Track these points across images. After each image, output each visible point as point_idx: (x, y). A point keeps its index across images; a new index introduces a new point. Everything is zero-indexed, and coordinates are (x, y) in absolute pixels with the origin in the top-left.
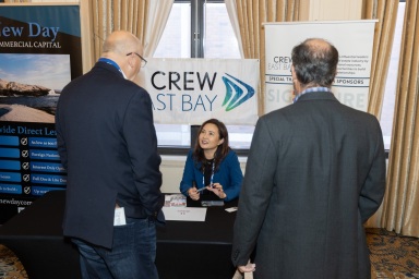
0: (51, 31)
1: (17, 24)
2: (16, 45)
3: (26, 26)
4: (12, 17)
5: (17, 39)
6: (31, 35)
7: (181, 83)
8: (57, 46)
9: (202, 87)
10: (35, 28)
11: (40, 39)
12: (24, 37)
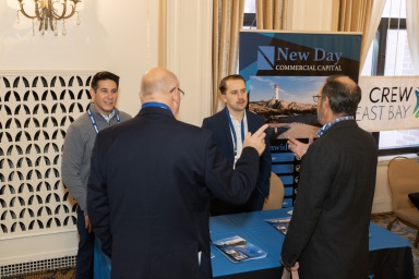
0: (334, 56)
1: (304, 49)
2: (301, 68)
3: (312, 51)
4: (300, 43)
5: (303, 63)
6: (316, 59)
7: (389, 97)
8: (338, 69)
9: (401, 98)
10: (320, 54)
11: (324, 63)
12: (309, 62)
